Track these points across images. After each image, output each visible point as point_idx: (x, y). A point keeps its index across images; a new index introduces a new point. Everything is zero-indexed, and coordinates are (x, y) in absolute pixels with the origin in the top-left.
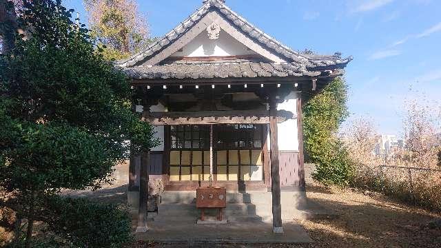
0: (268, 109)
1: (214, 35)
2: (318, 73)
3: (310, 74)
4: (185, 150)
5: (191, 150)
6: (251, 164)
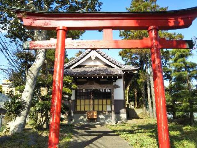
1: (93, 58)
4: (82, 99)
5: (85, 99)
6: (107, 105)
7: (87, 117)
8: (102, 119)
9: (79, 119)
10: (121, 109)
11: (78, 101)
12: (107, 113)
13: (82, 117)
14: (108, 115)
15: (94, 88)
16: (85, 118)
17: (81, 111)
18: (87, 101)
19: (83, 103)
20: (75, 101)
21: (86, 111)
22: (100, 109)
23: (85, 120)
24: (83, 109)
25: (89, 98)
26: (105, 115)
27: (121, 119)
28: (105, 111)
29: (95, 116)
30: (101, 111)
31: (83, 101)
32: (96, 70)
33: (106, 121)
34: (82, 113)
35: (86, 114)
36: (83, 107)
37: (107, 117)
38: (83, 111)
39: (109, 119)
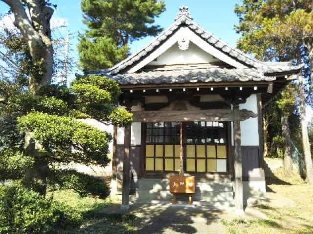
0: (232, 109)
1: (184, 46)
2: (274, 78)
3: (267, 79)
4: (158, 144)
5: (164, 144)
6: (217, 158)
7: (168, 188)
8: (206, 193)
9: (151, 192)
10: (252, 169)
11: (149, 149)
12: (217, 176)
13: (157, 187)
14: (221, 183)
15: (186, 119)
16: (164, 189)
17: (155, 171)
18: (169, 149)
19: (159, 153)
20: (142, 148)
21: (168, 172)
22: (201, 168)
23: (164, 194)
24: (159, 167)
25: (175, 142)
26: (212, 183)
27: (252, 192)
28: (212, 173)
29: (191, 188)
30: (203, 173)
31: (159, 148)
32: (190, 75)
33: (216, 199)
34: (158, 176)
35: (167, 180)
36: (159, 162)
37: (218, 189)
38: (159, 172)
39: (223, 194)
